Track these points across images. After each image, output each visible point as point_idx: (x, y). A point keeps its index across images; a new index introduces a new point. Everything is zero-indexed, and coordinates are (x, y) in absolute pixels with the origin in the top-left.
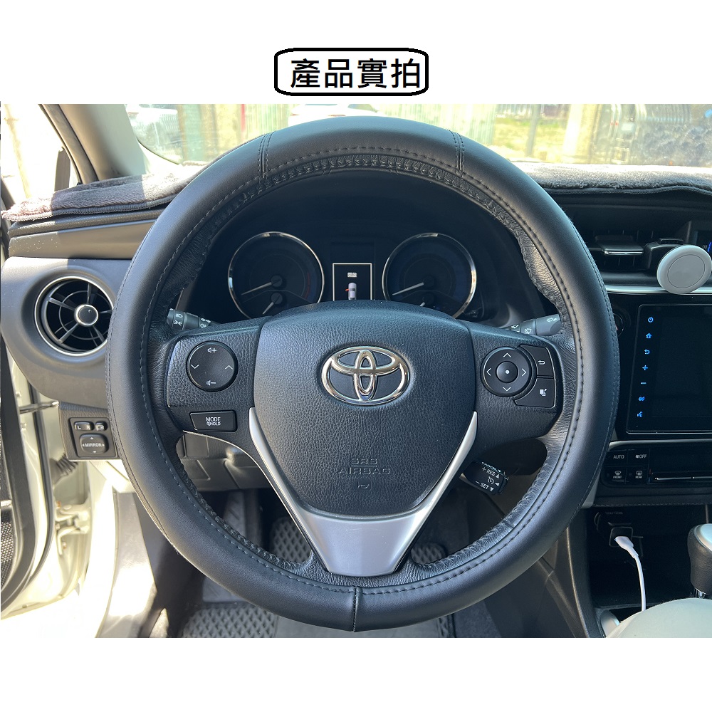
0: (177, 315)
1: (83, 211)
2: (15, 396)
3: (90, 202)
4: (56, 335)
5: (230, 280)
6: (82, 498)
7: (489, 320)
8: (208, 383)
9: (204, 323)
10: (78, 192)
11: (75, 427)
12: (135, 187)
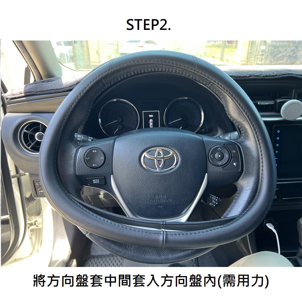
0: (79, 136)
1: (38, 93)
2: (10, 171)
3: (40, 89)
4: (27, 145)
5: (100, 120)
6: (39, 213)
7: (210, 133)
8: (94, 165)
9: (90, 139)
10: (35, 85)
11: (36, 184)
12: (59, 82)
